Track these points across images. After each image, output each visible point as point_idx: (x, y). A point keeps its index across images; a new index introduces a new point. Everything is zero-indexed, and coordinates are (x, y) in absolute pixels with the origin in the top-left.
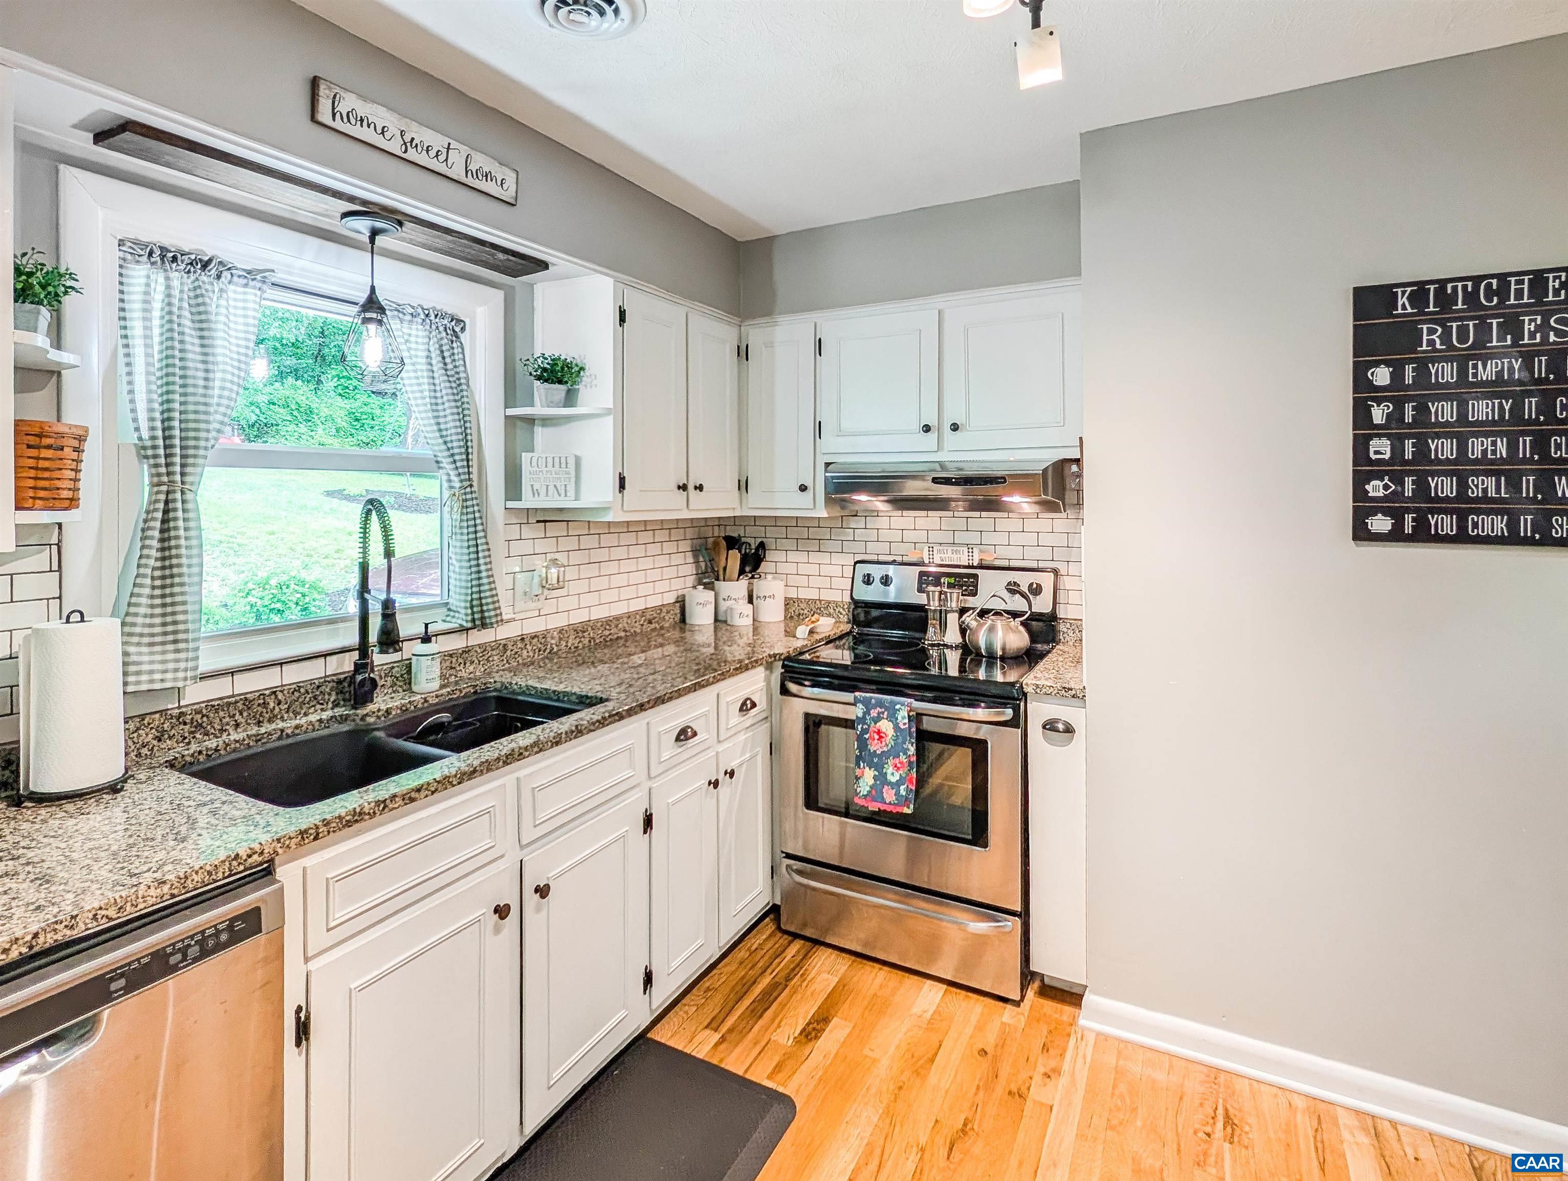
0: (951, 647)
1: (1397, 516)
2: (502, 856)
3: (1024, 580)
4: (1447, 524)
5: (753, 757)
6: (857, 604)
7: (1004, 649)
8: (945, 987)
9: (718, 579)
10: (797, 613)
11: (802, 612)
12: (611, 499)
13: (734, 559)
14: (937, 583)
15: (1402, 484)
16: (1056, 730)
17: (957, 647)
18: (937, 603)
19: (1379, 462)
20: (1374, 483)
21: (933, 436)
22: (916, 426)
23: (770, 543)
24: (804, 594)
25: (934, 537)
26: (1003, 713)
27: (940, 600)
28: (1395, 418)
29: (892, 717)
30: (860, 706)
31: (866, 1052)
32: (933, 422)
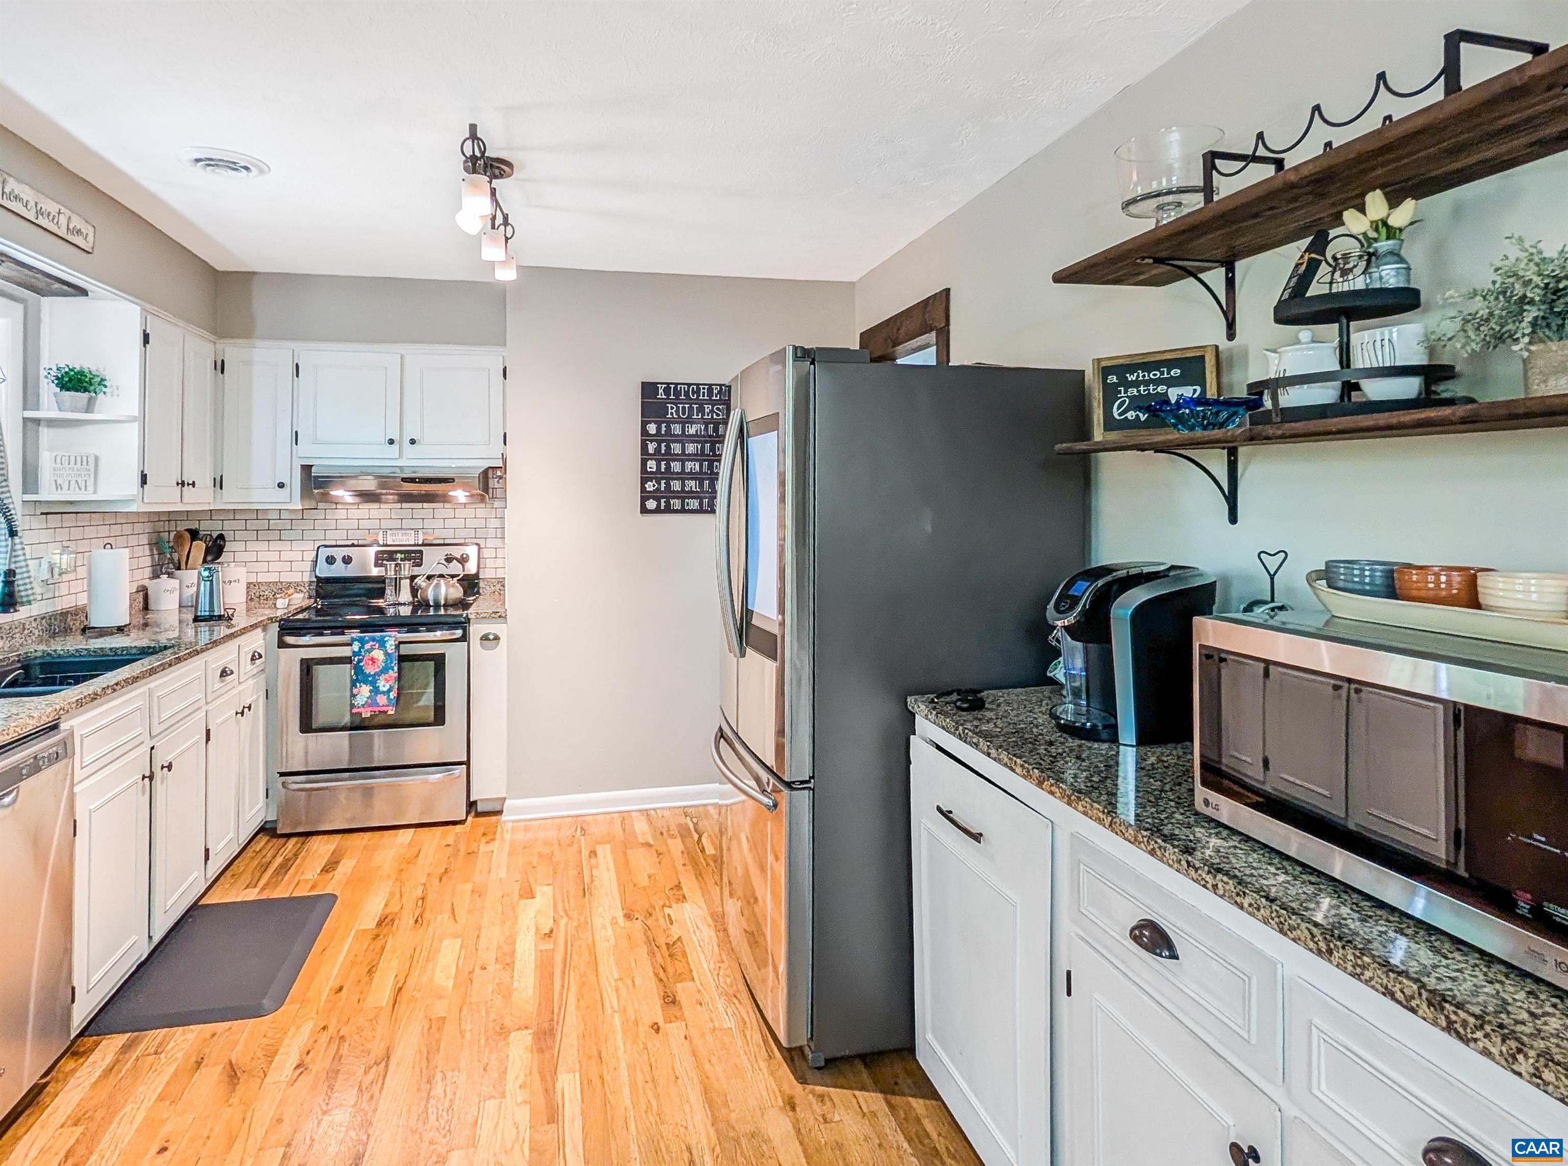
0: (405, 604)
1: (658, 500)
2: (142, 743)
3: (456, 552)
4: (676, 504)
5: (257, 699)
6: (319, 580)
7: (446, 600)
8: (413, 830)
9: (179, 568)
10: (257, 594)
11: (262, 593)
12: (136, 493)
13: (199, 549)
14: (391, 559)
15: (660, 484)
16: (489, 640)
17: (408, 604)
18: (393, 573)
19: (651, 473)
20: (649, 483)
21: (395, 447)
22: (383, 439)
23: (228, 536)
24: (262, 578)
25: (385, 524)
26: (454, 634)
27: (396, 571)
28: (658, 450)
29: (382, 644)
30: (356, 643)
31: (372, 865)
32: (396, 437)
